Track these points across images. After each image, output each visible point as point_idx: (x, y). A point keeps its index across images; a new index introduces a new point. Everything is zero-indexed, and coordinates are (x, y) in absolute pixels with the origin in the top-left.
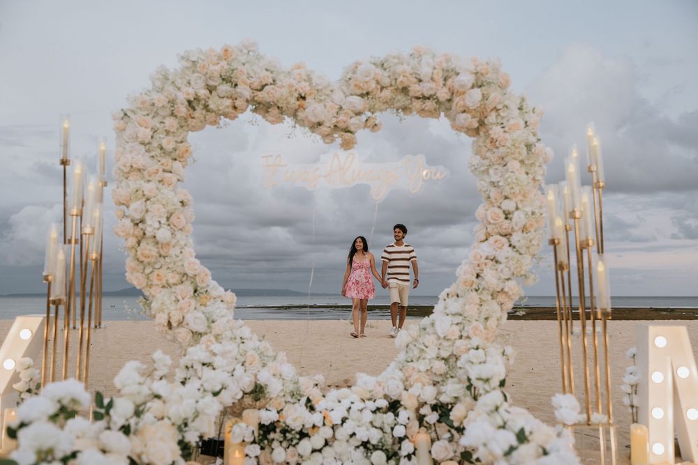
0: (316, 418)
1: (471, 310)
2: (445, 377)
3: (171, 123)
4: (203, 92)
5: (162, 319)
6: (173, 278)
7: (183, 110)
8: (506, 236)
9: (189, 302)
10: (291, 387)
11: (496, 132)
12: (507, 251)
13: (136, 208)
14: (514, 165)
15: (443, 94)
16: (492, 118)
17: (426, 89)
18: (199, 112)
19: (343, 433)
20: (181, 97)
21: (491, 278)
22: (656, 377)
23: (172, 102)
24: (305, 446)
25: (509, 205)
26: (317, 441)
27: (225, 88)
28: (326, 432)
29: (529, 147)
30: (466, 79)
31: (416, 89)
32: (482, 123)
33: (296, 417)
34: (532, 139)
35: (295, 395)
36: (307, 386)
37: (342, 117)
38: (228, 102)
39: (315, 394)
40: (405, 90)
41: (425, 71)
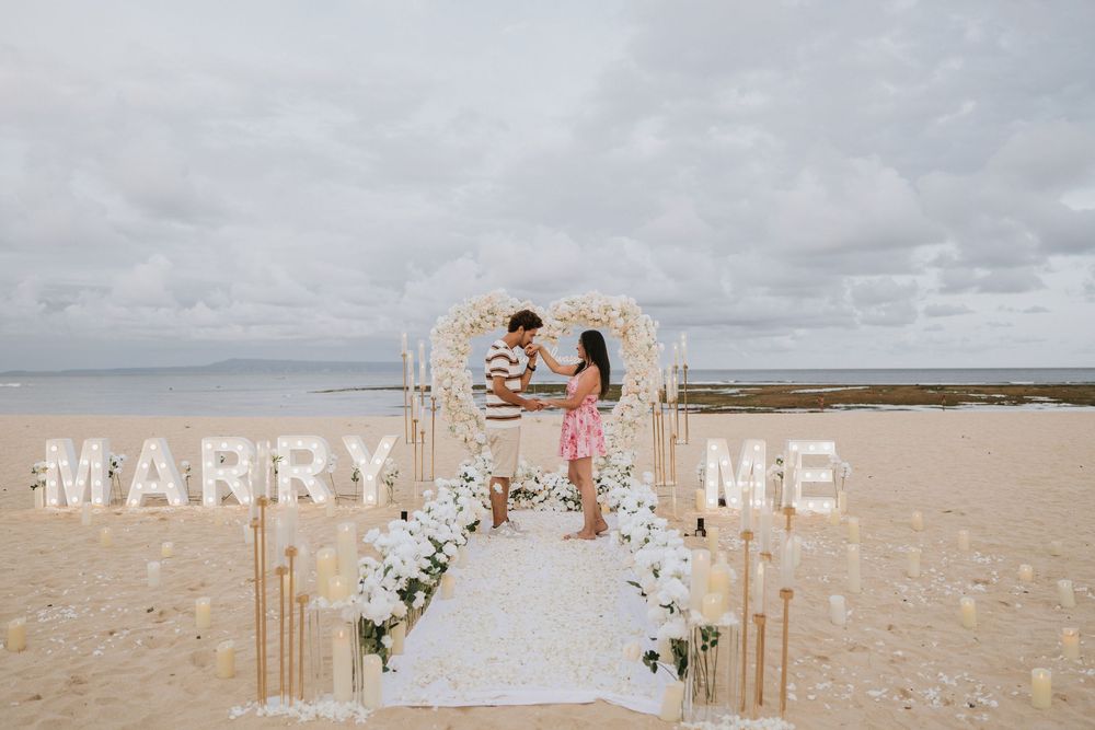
0: (541, 486)
1: (618, 433)
2: (604, 466)
3: (462, 336)
4: (478, 320)
5: (462, 437)
6: (466, 417)
7: (468, 329)
8: (637, 393)
9: (474, 428)
10: (526, 472)
11: (632, 338)
12: (637, 402)
13: (447, 382)
14: (641, 357)
15: (604, 319)
16: (630, 332)
17: (597, 316)
18: (476, 329)
19: (553, 493)
20: (467, 323)
21: (628, 416)
22: (712, 466)
23: (463, 326)
24: (536, 499)
25: (638, 378)
26: (541, 497)
27: (490, 317)
28: (546, 493)
29: (650, 347)
30: (616, 314)
31: (590, 316)
32: (625, 333)
33: (531, 486)
34: (652, 342)
35: (529, 476)
36: (534, 470)
37: (551, 332)
38: (490, 324)
39: (539, 475)
40: (585, 316)
41: (595, 307)
